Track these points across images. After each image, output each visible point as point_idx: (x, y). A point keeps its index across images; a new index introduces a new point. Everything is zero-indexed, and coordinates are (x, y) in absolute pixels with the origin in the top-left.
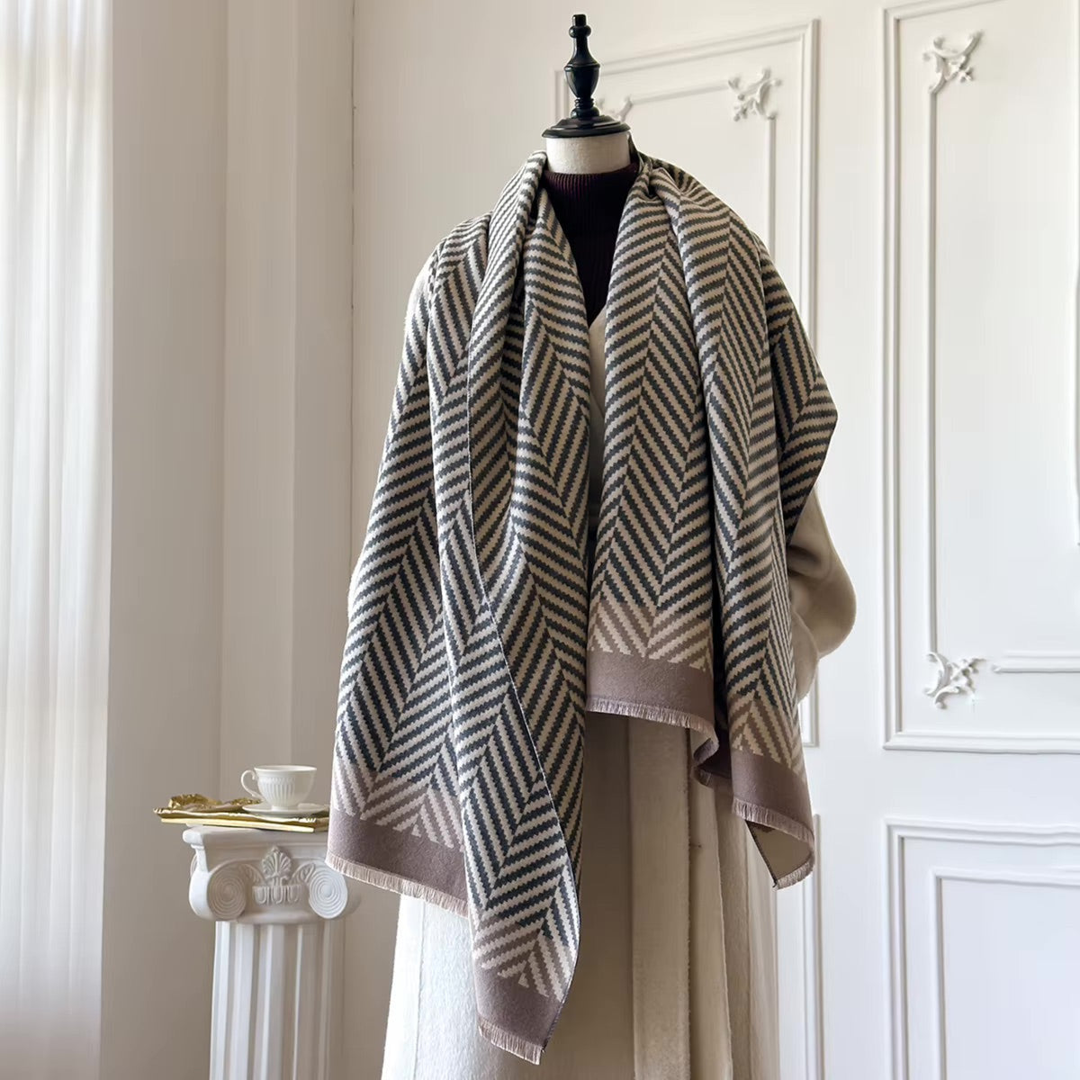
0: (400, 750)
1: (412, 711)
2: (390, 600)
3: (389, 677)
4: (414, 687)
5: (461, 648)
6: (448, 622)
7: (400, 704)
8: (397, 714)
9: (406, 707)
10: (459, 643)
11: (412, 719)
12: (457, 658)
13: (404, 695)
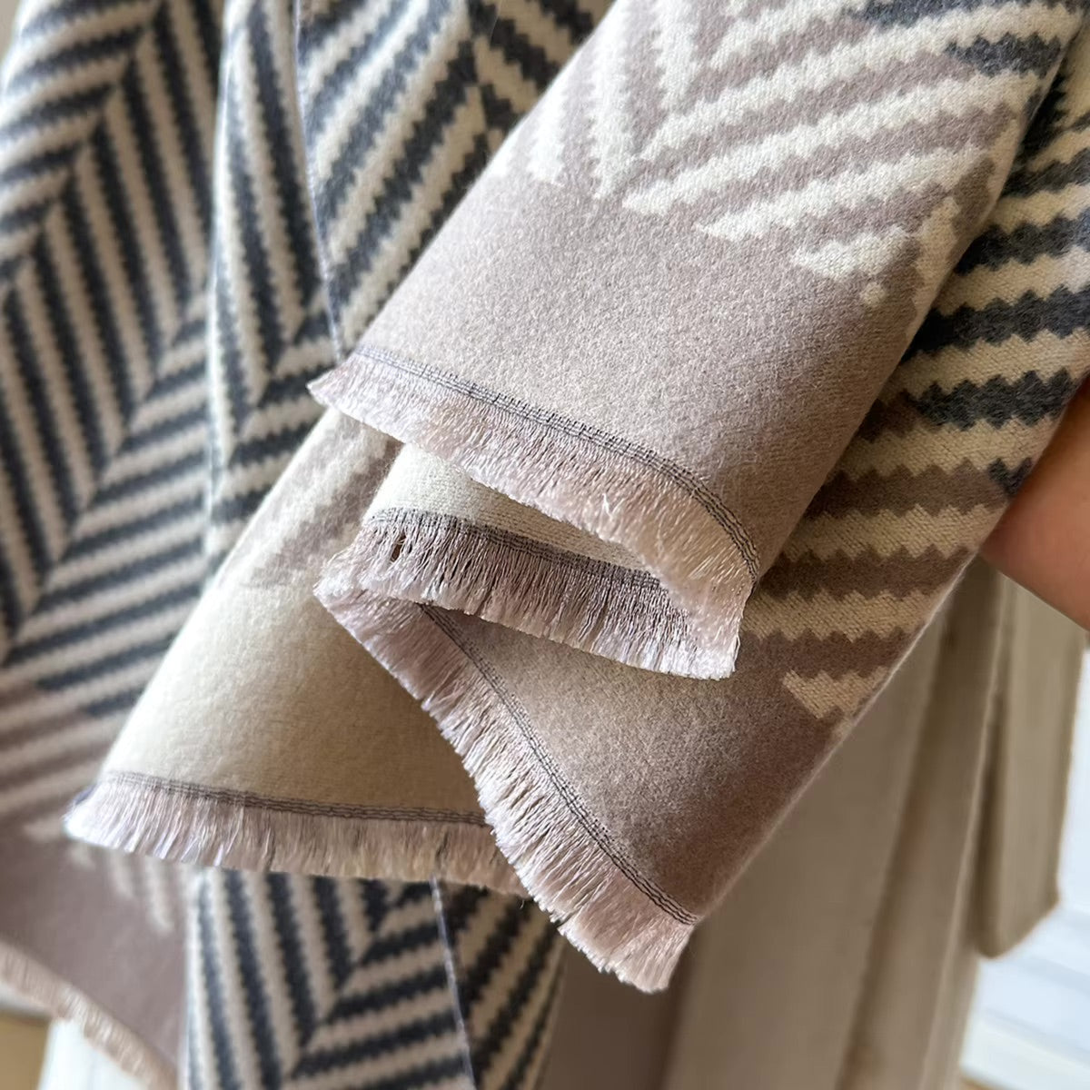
0: (66, 616)
1: (113, 514)
2: (85, 165)
3: (60, 400)
4: (131, 444)
5: (254, 379)
6: (222, 285)
7: (83, 485)
8: (69, 512)
9: (103, 497)
10: (251, 364)
11: (111, 536)
12: (238, 411)
13: (97, 460)
